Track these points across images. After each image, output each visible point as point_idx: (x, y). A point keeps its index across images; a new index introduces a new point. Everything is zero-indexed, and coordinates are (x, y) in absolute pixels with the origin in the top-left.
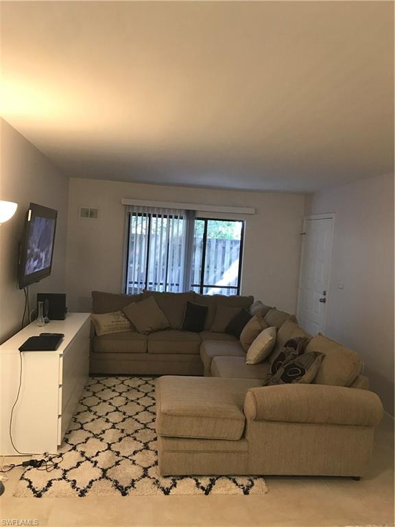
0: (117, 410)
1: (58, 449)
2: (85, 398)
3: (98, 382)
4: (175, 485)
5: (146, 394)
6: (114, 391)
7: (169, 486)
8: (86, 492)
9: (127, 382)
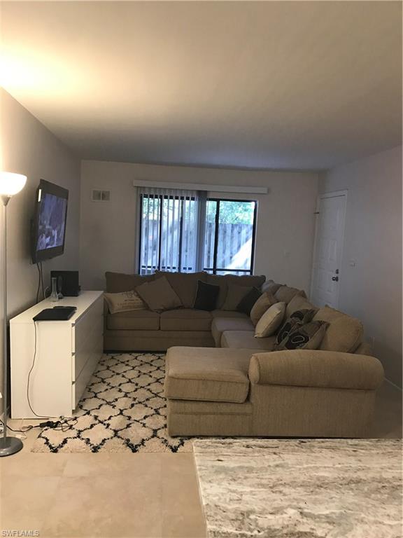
0: (130, 381)
1: (73, 413)
2: (99, 371)
3: (113, 358)
4: (182, 444)
5: (158, 368)
6: (127, 365)
7: (177, 444)
8: (99, 448)
9: (139, 358)
